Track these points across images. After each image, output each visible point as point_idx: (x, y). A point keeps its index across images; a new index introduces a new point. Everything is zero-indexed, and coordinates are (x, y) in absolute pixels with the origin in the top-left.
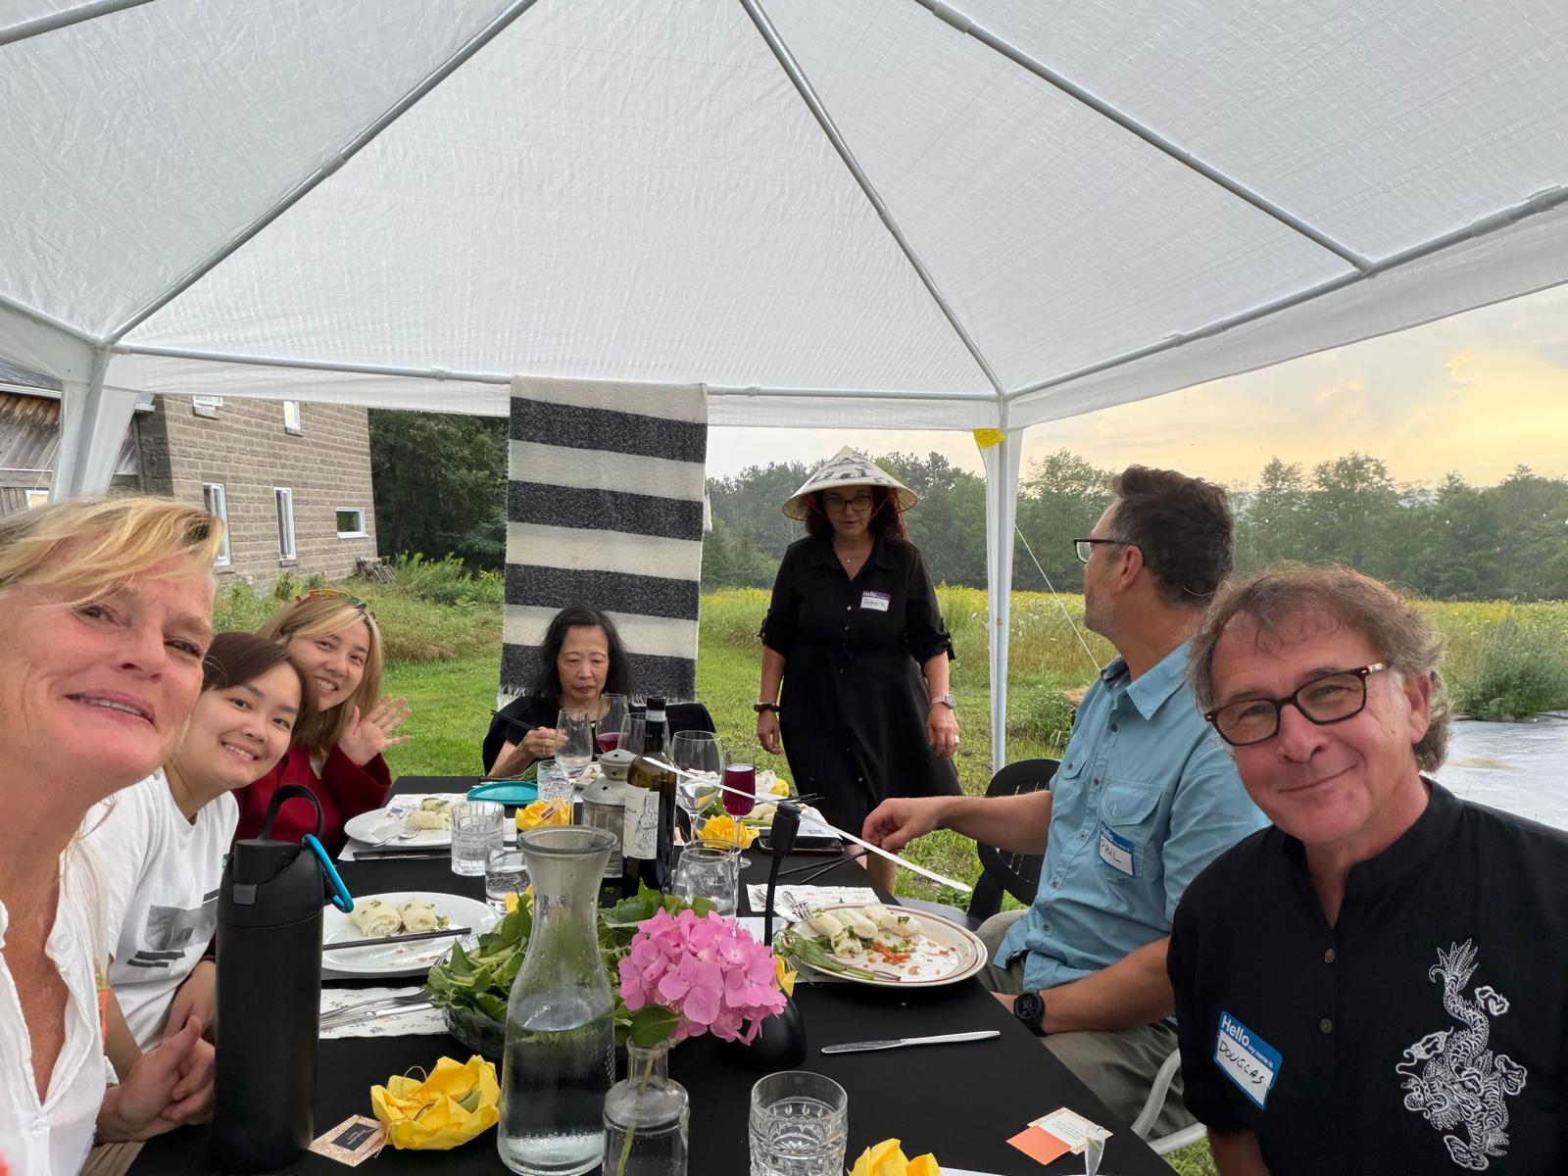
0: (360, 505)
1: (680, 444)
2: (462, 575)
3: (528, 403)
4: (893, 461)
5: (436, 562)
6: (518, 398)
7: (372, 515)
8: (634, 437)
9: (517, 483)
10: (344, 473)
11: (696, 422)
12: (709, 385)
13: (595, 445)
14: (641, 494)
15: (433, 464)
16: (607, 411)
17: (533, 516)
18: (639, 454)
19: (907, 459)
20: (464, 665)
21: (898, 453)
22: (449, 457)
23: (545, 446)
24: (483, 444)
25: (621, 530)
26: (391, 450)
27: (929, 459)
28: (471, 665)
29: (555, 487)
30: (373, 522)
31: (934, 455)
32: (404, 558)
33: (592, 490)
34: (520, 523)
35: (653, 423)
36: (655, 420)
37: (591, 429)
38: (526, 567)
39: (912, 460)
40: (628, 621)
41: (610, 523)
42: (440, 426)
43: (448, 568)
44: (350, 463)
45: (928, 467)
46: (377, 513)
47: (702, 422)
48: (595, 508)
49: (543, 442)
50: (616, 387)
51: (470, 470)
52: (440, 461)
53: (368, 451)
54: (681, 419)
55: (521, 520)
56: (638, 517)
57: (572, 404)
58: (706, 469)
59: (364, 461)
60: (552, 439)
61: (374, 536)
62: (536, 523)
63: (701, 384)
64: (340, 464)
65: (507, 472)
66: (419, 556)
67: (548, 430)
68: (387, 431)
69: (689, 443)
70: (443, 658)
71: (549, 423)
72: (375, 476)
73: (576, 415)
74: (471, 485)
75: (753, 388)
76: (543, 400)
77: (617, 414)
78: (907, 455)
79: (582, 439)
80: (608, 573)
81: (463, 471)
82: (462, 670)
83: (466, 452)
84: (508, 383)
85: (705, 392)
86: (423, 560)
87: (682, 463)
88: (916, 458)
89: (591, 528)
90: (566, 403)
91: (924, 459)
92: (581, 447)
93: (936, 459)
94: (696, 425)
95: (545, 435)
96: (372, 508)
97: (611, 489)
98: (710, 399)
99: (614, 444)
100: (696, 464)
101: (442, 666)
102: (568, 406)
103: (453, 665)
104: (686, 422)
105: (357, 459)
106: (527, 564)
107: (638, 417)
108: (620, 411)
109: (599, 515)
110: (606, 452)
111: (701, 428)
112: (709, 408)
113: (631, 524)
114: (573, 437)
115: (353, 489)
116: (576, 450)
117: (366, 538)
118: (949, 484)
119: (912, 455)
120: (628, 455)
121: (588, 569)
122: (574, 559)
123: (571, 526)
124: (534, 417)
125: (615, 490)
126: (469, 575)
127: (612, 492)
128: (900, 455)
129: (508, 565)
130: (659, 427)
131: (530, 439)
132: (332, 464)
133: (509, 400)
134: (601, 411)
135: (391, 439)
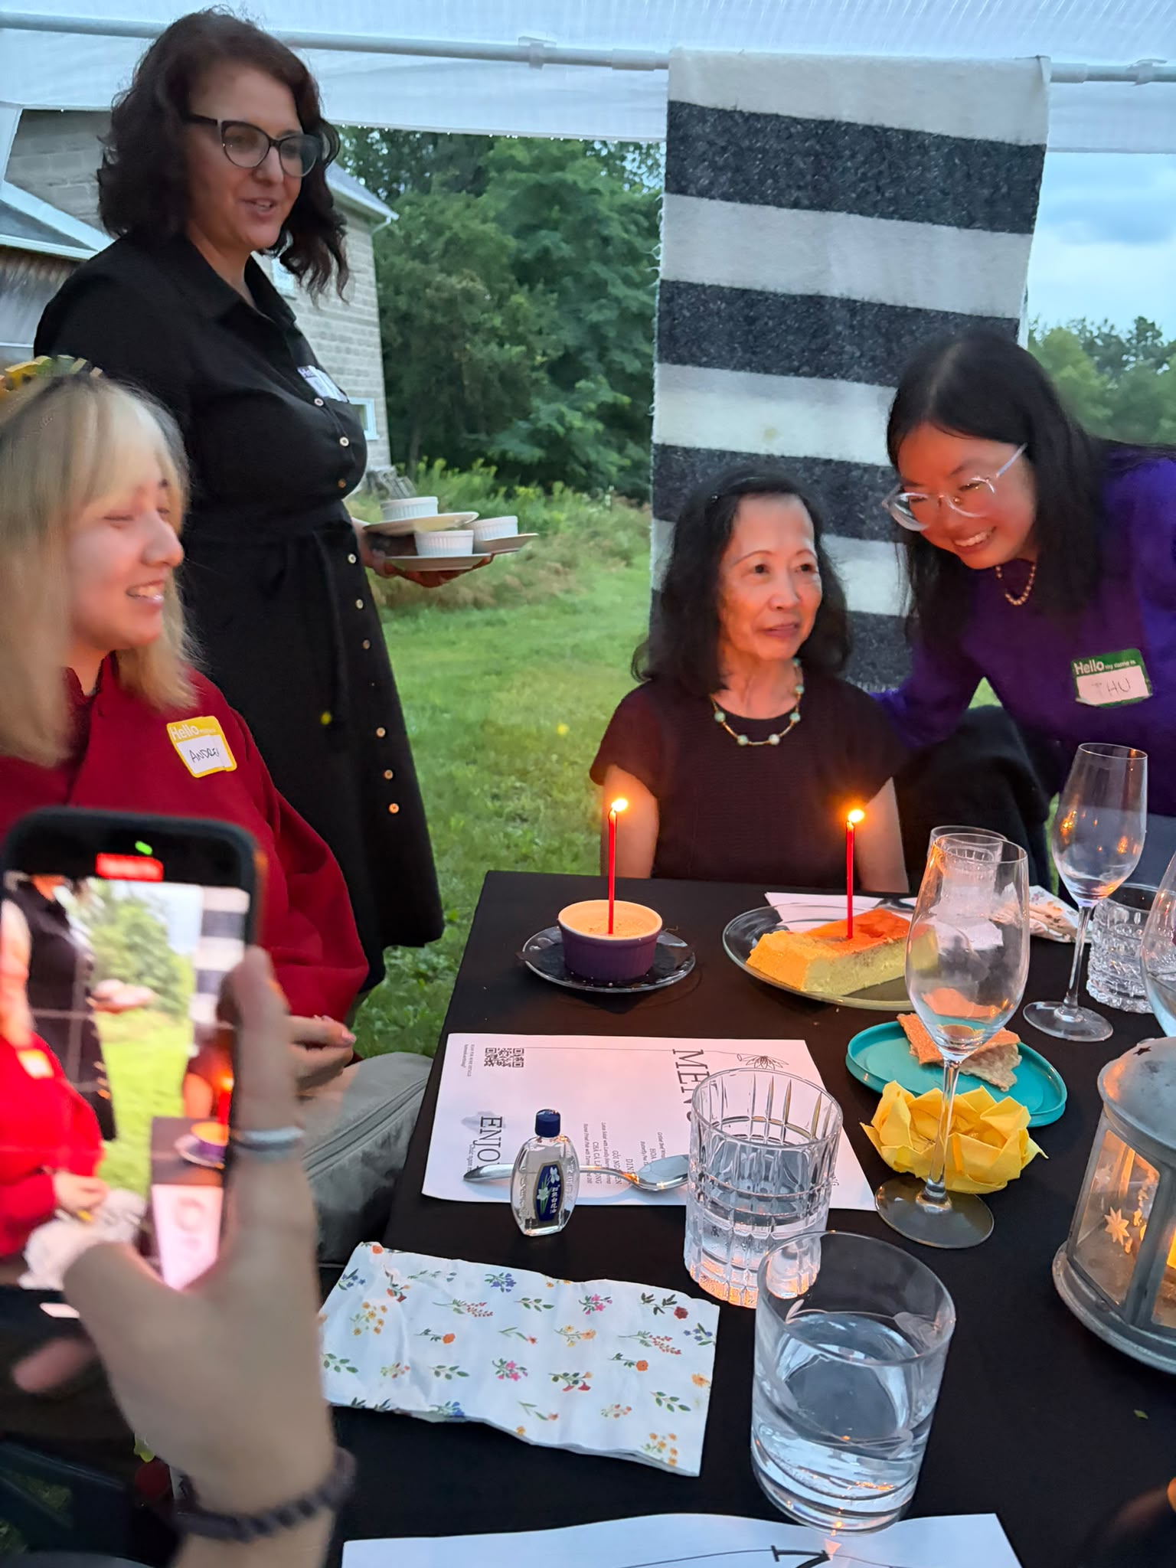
0: (368, 395)
1: (986, 192)
2: (494, 491)
3: (701, 113)
4: (1075, 332)
5: (461, 472)
6: (682, 104)
7: (383, 409)
8: (897, 181)
9: (675, 284)
10: (348, 351)
11: (1023, 143)
12: (1053, 60)
13: (823, 202)
14: (901, 304)
15: (454, 338)
16: (849, 124)
17: (702, 350)
18: (903, 218)
19: (1099, 328)
20: (502, 613)
21: (1084, 320)
22: (476, 328)
23: (730, 205)
24: (519, 306)
25: (858, 380)
26: (405, 319)
27: (1133, 327)
28: (513, 614)
29: (744, 293)
30: (383, 419)
31: (1141, 321)
32: (422, 466)
33: (810, 297)
34: (677, 367)
35: (938, 149)
36: (942, 140)
37: (818, 168)
38: (687, 451)
39: (1105, 330)
40: (859, 554)
41: (840, 366)
42: (464, 284)
43: (477, 481)
44: (355, 337)
45: (1129, 340)
46: (389, 407)
47: (1035, 142)
48: (814, 336)
49: (727, 197)
50: (873, 71)
51: (501, 345)
52: (464, 334)
53: (376, 319)
54: (992, 136)
55: (680, 361)
56: (890, 352)
57: (783, 112)
58: (1034, 246)
59: (371, 334)
60: (745, 192)
61: (385, 438)
62: (707, 365)
63: (1038, 57)
64: (343, 339)
65: (657, 263)
66: (440, 463)
67: (737, 170)
68: (398, 292)
69: (1004, 190)
70: (477, 604)
71: (740, 153)
72: (385, 357)
73: (790, 136)
74: (503, 367)
75: (1146, 65)
76: (729, 107)
77: (869, 131)
78: (1099, 322)
79: (799, 188)
80: (829, 462)
81: (493, 347)
82: (503, 623)
83: (497, 321)
84: (663, 66)
85: (1047, 77)
86: (446, 469)
87: (987, 234)
88: (1112, 327)
89: (805, 375)
90: (774, 111)
91: (1124, 329)
92: (796, 205)
93: (1144, 327)
94: (1021, 148)
95: (733, 182)
96: (382, 399)
97: (846, 295)
98: (1055, 90)
99: (859, 197)
100: (1015, 236)
101: (476, 615)
102: (777, 116)
103: (488, 614)
104: (1003, 143)
105: (363, 332)
106: (687, 444)
107: (908, 134)
108: (875, 123)
109: (821, 350)
110: (842, 215)
111: (1030, 158)
112: (1052, 112)
113: (875, 366)
114: (782, 183)
115: (359, 373)
116: (785, 211)
117: (375, 441)
118: (1159, 365)
119: (1106, 321)
120: (883, 221)
121: (794, 454)
122: (770, 434)
123: (767, 371)
124: (711, 144)
125: (854, 297)
126: (503, 490)
127: (849, 300)
128: (1087, 323)
129: (657, 446)
130: (949, 157)
131: (702, 193)
132: (333, 338)
133: (665, 106)
134: (839, 125)
135: (402, 302)
